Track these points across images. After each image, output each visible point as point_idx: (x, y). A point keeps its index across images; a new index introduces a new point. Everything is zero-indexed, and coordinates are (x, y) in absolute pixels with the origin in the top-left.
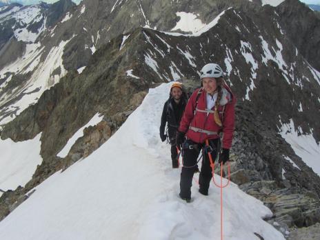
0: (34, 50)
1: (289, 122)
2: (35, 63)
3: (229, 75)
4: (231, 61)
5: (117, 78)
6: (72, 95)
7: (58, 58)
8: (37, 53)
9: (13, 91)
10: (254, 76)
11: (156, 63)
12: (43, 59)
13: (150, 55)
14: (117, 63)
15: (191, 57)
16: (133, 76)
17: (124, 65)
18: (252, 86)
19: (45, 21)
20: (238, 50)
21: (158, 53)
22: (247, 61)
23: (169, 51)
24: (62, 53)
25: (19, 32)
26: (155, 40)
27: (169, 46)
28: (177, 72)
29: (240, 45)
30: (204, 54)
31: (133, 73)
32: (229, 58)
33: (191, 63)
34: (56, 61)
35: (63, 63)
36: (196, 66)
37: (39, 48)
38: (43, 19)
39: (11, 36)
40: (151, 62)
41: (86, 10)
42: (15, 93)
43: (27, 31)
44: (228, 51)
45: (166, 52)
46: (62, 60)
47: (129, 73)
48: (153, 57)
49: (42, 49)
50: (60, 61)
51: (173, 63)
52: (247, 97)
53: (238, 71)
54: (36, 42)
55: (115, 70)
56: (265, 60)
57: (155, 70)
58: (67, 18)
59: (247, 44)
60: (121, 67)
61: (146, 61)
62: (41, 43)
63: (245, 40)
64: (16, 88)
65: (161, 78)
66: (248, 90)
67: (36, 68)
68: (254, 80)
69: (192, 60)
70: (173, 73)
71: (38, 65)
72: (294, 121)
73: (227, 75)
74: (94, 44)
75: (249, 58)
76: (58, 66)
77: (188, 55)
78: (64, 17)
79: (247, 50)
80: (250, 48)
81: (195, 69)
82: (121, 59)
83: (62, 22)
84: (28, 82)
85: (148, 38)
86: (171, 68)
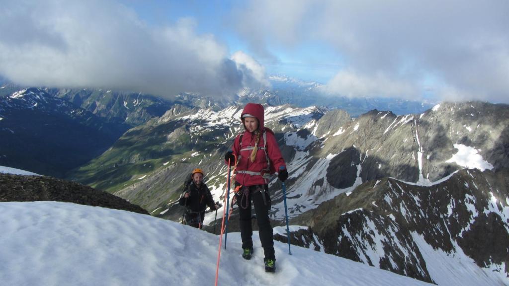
0: (302, 157)
1: (501, 264)
2: (301, 171)
3: (449, 216)
4: (452, 207)
5: (367, 204)
6: (340, 208)
7: (323, 170)
8: (305, 161)
9: (276, 193)
10: (472, 221)
11: (391, 200)
12: (309, 168)
13: (389, 195)
14: (370, 195)
15: (419, 200)
16: (375, 205)
17: (373, 198)
18: (468, 228)
19: (316, 129)
20: (462, 200)
21: (394, 195)
22: (469, 210)
23: (402, 194)
24: (328, 166)
25: (289, 136)
26: (395, 186)
27: (403, 191)
28: (405, 207)
29: (465, 197)
30: (431, 199)
31: (376, 203)
32: (451, 205)
33: (417, 203)
34: (321, 173)
35: (327, 176)
36: (420, 206)
37: (307, 157)
38: (315, 126)
39: (281, 138)
40: (388, 199)
41: (359, 128)
42: (277, 195)
43: (296, 135)
44: (453, 200)
45: (400, 195)
46: (326, 173)
47: (374, 203)
48: (390, 196)
49: (310, 158)
50: (325, 173)
51: (403, 202)
52: (460, 235)
53: (457, 215)
54: (305, 151)
55: (368, 199)
56: (486, 212)
57: (390, 204)
58: (340, 132)
59: (471, 198)
60: (371, 198)
61: (385, 198)
62: (310, 152)
63: (470, 194)
64: (279, 191)
65: (392, 208)
66: (462, 230)
67: (300, 176)
68: (471, 224)
69: (418, 201)
70: (401, 207)
71: (303, 173)
72: (506, 264)
73: (447, 217)
74: (361, 162)
75: (471, 207)
76: (322, 178)
77: (416, 198)
78: (337, 131)
79: (471, 202)
80: (474, 201)
81: (419, 208)
82: (372, 194)
83: (334, 135)
84: (291, 187)
85: (390, 185)
86: (401, 204)
